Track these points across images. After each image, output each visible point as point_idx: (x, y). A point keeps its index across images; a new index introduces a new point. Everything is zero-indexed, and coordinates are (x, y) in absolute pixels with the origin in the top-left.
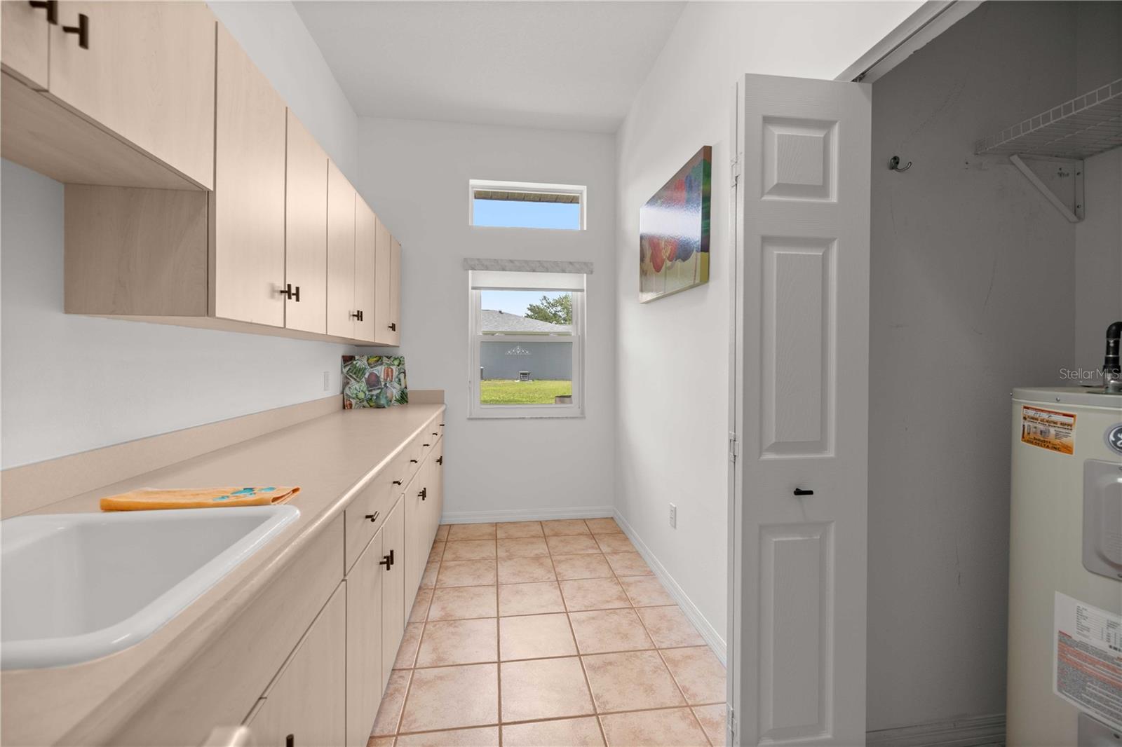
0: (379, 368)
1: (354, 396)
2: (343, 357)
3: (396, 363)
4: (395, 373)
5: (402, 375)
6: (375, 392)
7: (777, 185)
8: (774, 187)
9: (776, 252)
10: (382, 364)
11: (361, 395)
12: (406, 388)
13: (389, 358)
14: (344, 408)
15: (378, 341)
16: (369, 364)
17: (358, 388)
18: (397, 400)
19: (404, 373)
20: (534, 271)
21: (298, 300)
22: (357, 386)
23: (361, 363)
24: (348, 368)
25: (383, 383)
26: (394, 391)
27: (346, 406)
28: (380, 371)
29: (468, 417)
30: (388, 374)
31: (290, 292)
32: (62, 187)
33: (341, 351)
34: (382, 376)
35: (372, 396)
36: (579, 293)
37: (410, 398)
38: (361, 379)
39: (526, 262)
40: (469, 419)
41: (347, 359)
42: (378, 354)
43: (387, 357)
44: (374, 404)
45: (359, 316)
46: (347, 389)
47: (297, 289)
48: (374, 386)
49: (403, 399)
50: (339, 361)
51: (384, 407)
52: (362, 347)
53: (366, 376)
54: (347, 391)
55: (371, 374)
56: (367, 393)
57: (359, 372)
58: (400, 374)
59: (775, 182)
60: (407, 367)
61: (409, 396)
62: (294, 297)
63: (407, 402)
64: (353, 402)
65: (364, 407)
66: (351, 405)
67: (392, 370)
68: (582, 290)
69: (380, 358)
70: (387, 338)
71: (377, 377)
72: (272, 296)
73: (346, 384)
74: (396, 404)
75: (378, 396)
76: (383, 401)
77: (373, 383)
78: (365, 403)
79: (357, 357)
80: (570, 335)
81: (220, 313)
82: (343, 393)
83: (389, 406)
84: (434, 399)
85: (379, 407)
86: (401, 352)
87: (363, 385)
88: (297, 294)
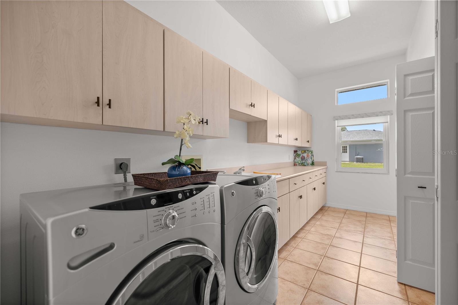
0: (305, 154)
1: (297, 162)
2: (294, 151)
3: (310, 152)
4: (310, 156)
5: (312, 156)
6: (303, 161)
7: (411, 94)
8: (409, 95)
9: (410, 114)
10: (306, 153)
11: (299, 162)
12: (313, 160)
13: (308, 151)
14: (294, 165)
15: (303, 146)
16: (302, 153)
17: (298, 160)
18: (311, 164)
19: (313, 156)
20: (363, 117)
21: (281, 137)
22: (298, 159)
23: (299, 152)
24: (295, 154)
25: (306, 159)
26: (310, 161)
27: (295, 165)
28: (305, 155)
29: (336, 171)
30: (308, 156)
31: (280, 136)
32: (247, 123)
33: (294, 149)
34: (306, 157)
35: (303, 162)
36: (386, 124)
37: (315, 164)
38: (299, 157)
39: (359, 114)
40: (336, 172)
41: (295, 152)
42: (305, 150)
43: (307, 151)
44: (303, 165)
45: (296, 139)
46: (295, 160)
47: (281, 135)
48: (303, 159)
49: (313, 164)
50: (293, 152)
51: (306, 166)
52: (300, 148)
53: (301, 156)
54: (295, 161)
55: (302, 156)
56: (301, 161)
57: (298, 155)
58: (311, 156)
59: (410, 93)
60: (314, 154)
61: (315, 163)
62: (280, 137)
63: (314, 165)
64: (297, 164)
65: (300, 165)
66: (296, 165)
67: (309, 155)
68: (387, 122)
69: (305, 151)
70: (307, 145)
71: (304, 157)
72: (276, 137)
73: (295, 158)
74: (310, 165)
75: (304, 162)
76: (306, 164)
77: (303, 158)
78: (300, 164)
79: (298, 151)
80: (382, 141)
81: (268, 141)
82: (294, 161)
83: (308, 166)
84: (323, 164)
85: (304, 165)
86: (312, 149)
87: (300, 159)
88: (281, 136)
